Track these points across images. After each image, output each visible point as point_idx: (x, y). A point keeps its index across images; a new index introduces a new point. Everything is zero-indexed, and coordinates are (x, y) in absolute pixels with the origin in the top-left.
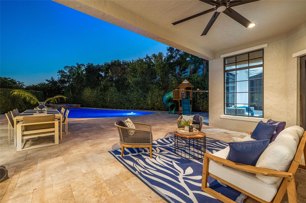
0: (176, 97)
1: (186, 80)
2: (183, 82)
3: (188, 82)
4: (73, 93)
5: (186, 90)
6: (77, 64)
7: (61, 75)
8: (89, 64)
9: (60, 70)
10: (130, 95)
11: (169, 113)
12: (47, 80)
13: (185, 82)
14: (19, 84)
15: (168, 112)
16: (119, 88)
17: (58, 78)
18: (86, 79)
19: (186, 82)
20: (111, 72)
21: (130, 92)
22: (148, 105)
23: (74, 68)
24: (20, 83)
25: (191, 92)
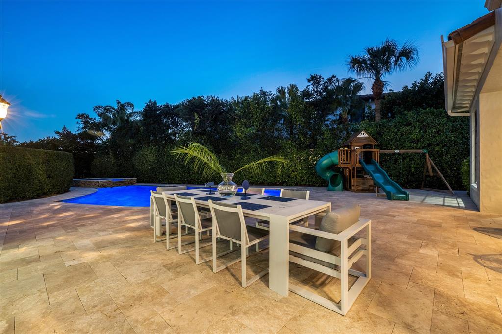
0: (346, 162)
1: (363, 132)
2: (359, 136)
3: (367, 136)
4: (116, 156)
5: (364, 148)
6: (119, 103)
7: (84, 123)
8: (150, 102)
9: (81, 113)
10: (241, 159)
11: (328, 190)
12: (57, 133)
13: (362, 136)
14: (6, 138)
15: (327, 188)
16: (218, 146)
17: (78, 129)
18: (144, 130)
19: (364, 136)
20: (199, 117)
21: (242, 154)
22: (276, 177)
23: (113, 110)
24: (9, 137)
25: (377, 153)
